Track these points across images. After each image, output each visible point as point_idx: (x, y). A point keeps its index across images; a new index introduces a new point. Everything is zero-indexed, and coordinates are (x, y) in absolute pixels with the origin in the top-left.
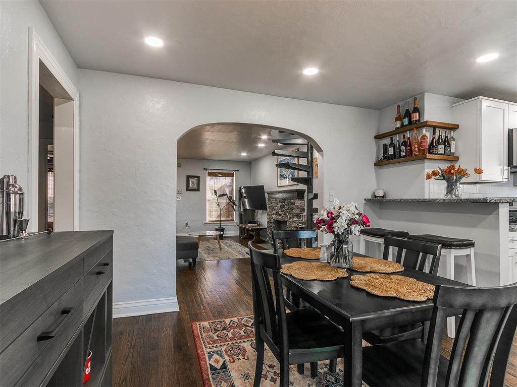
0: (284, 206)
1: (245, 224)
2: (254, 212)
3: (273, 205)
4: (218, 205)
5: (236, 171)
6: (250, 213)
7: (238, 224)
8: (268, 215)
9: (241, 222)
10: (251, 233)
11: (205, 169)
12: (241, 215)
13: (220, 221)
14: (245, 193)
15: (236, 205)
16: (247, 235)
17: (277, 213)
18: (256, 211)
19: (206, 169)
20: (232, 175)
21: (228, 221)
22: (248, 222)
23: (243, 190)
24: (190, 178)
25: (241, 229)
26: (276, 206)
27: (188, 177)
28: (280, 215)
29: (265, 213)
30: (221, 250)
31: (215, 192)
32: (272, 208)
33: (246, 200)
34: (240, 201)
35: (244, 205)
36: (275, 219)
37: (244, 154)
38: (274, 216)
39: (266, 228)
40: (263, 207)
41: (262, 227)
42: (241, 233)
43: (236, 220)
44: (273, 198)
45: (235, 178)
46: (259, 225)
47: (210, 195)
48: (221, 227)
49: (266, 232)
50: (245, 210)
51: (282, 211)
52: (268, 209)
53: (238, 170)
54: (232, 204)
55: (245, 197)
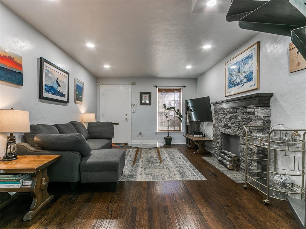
0: (236, 117)
1: (191, 134)
2: (200, 123)
3: (221, 116)
4: (167, 117)
5: (183, 87)
6: (196, 125)
7: (185, 134)
8: (214, 127)
9: (187, 132)
10: (196, 143)
11: (155, 86)
12: (187, 126)
13: (169, 131)
14: (192, 107)
15: (182, 117)
16: (192, 145)
17: (226, 126)
18: (202, 122)
19: (157, 86)
20: (179, 90)
21: (176, 131)
22: (193, 133)
23: (190, 104)
24: (143, 94)
25: (187, 139)
26: (224, 118)
27: (142, 93)
28: (230, 128)
29: (211, 125)
30: (161, 162)
31: (165, 106)
32: (220, 120)
33: (193, 113)
34: (186, 114)
35: (190, 117)
36: (223, 131)
37: (189, 67)
38: (221, 129)
39: (212, 141)
40: (209, 119)
41: (208, 139)
42: (187, 142)
43: (183, 130)
44: (220, 109)
45: (182, 93)
46: (204, 136)
47: (160, 109)
48: (169, 136)
49: (212, 144)
50: (191, 122)
51: (232, 124)
52: (214, 121)
53: (185, 86)
54: (178, 116)
55: (191, 110)
